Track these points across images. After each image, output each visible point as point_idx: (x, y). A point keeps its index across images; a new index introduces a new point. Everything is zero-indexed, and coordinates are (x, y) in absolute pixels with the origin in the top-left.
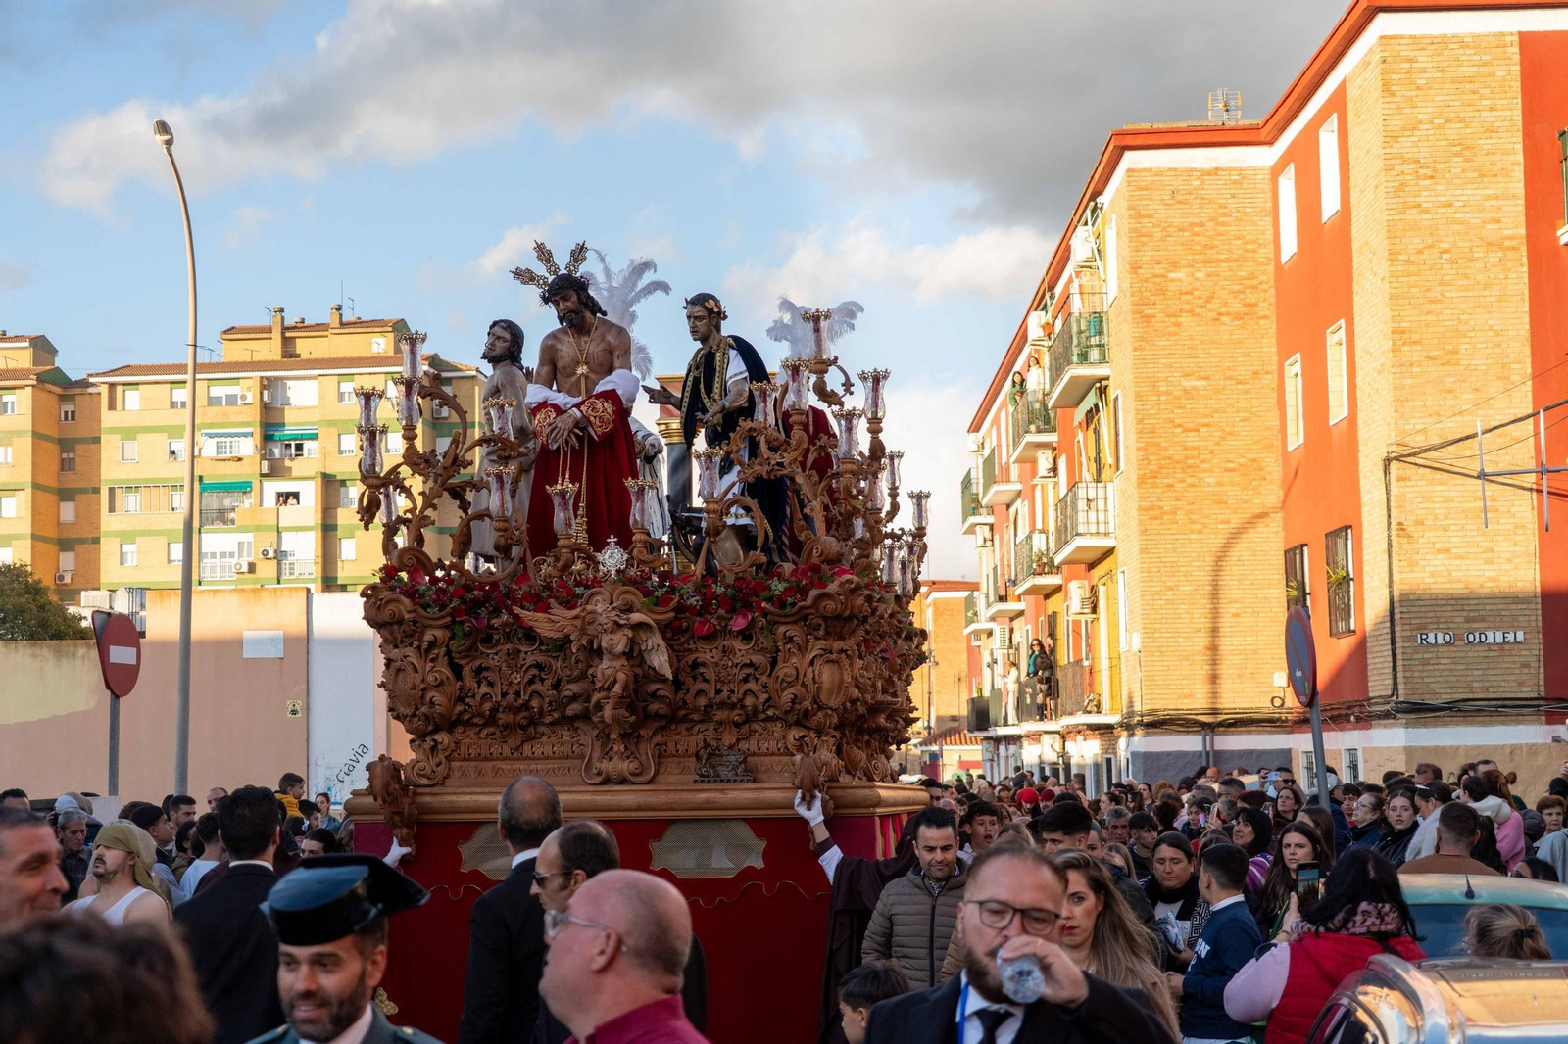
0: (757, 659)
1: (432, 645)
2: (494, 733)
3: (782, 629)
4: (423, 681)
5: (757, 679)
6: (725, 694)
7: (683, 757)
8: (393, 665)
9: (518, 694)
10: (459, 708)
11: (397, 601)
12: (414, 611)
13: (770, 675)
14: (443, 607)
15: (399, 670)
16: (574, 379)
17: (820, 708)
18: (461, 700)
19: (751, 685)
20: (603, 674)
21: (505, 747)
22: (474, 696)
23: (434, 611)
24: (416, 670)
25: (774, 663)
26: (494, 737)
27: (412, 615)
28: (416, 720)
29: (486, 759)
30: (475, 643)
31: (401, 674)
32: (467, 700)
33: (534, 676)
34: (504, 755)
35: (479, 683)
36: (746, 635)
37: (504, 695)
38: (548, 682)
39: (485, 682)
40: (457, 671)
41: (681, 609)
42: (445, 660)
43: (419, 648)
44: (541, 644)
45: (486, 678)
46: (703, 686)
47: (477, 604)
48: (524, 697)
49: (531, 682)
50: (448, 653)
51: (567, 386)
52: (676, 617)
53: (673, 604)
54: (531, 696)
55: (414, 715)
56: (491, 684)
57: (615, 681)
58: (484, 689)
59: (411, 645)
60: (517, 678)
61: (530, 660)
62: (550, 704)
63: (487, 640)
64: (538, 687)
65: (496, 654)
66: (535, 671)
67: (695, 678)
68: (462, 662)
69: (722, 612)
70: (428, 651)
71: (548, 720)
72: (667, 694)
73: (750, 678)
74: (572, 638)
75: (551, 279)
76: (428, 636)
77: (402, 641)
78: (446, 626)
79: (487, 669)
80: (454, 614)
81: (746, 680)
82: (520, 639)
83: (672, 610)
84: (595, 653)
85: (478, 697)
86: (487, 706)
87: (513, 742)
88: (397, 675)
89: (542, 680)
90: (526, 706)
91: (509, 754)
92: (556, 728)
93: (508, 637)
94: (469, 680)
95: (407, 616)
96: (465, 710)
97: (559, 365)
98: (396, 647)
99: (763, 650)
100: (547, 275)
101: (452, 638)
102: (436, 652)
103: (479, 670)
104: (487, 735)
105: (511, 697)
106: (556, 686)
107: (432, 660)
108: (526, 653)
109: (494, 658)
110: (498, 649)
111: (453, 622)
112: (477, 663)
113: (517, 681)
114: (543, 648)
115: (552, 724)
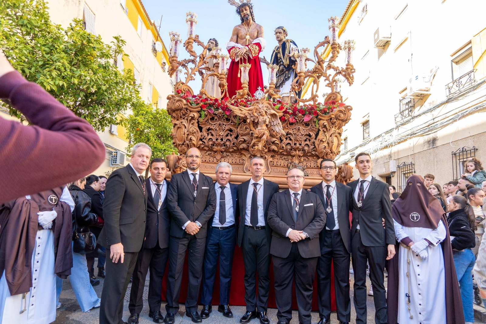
0: (311, 133)
1: (193, 118)
2: (211, 154)
3: (321, 122)
4: (188, 131)
5: (310, 140)
6: (298, 145)
7: (279, 167)
8: (176, 126)
9: (222, 140)
10: (201, 142)
11: (181, 101)
12: (187, 105)
13: (316, 139)
14: (198, 104)
15: (179, 128)
16: (245, 40)
17: (332, 153)
18: (201, 140)
19: (307, 142)
20: (259, 132)
21: (215, 159)
22: (206, 139)
23: (194, 105)
24: (185, 127)
25: (317, 135)
26: (211, 155)
27: (186, 106)
28: (184, 146)
29: (208, 163)
30: (208, 120)
31: (179, 129)
32: (203, 140)
33: (228, 133)
34: (214, 162)
35: (208, 134)
36: (307, 125)
37: (217, 139)
38: (233, 136)
39: (210, 134)
40: (201, 129)
41: (285, 112)
42: (197, 124)
43: (187, 119)
44: (232, 122)
45: (211, 133)
46: (290, 142)
47: (211, 105)
48: (224, 140)
49: (227, 136)
50: (198, 122)
51: (242, 42)
52: (283, 115)
53: (284, 110)
54: (226, 141)
55: (183, 144)
56: (212, 135)
57: (264, 134)
58: (210, 137)
59: (184, 119)
60: (222, 133)
61: (227, 128)
62: (234, 144)
63: (212, 119)
64: (229, 137)
65: (215, 125)
66: (229, 132)
67: (286, 139)
68: (202, 126)
69: (300, 115)
70: (190, 120)
71: (231, 150)
72: (278, 143)
73: (307, 140)
74: (248, 117)
75: (240, 4)
76: (191, 115)
77: (181, 117)
78: (199, 112)
79: (212, 129)
80: (202, 107)
81: (306, 141)
82: (224, 120)
83: (283, 112)
84: (256, 124)
85: (207, 139)
86: (211, 143)
87: (218, 157)
88: (177, 130)
89: (231, 135)
90: (224, 145)
91: (216, 162)
92: (234, 154)
93: (220, 118)
94: (205, 133)
95: (184, 107)
96: (202, 144)
97: (240, 35)
98: (178, 120)
99: (312, 130)
100: (239, 3)
101: (200, 117)
102: (194, 121)
103: (209, 129)
104: (209, 154)
105: (219, 141)
106: (237, 138)
107: (192, 124)
108: (226, 125)
109: (214, 125)
110: (216, 123)
111: (201, 109)
112: (208, 127)
113: (222, 135)
114: (232, 124)
115: (232, 152)
